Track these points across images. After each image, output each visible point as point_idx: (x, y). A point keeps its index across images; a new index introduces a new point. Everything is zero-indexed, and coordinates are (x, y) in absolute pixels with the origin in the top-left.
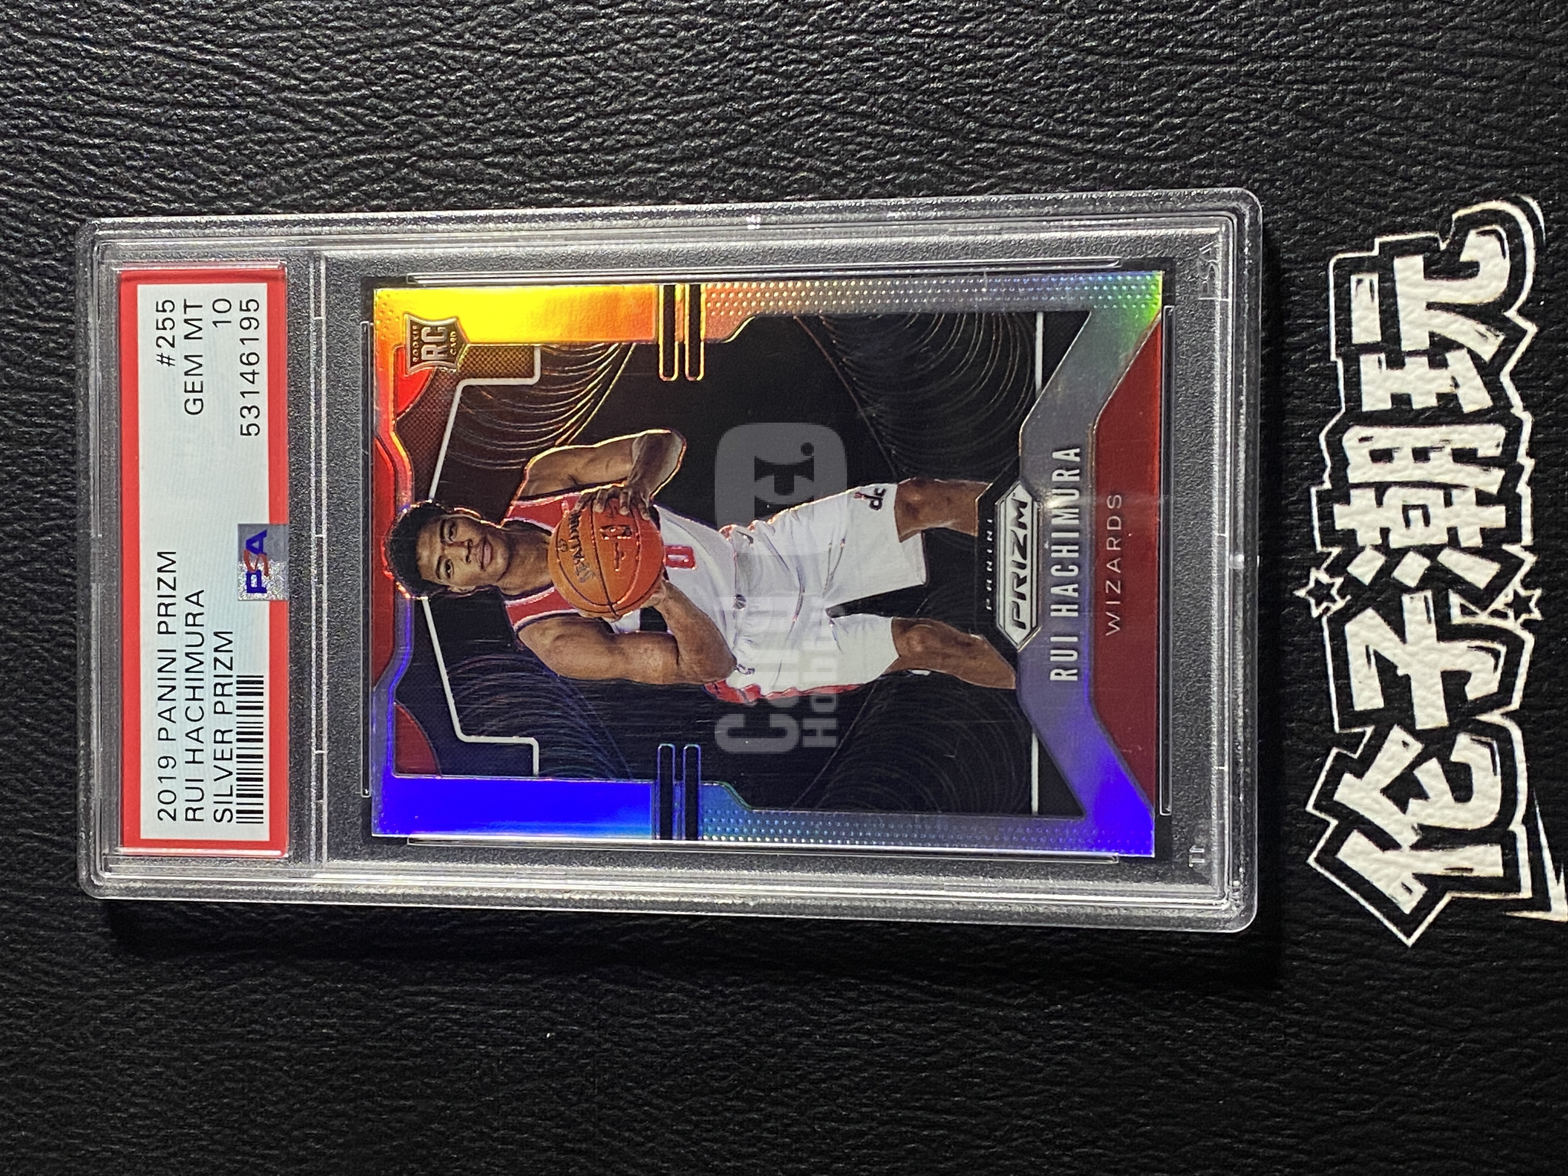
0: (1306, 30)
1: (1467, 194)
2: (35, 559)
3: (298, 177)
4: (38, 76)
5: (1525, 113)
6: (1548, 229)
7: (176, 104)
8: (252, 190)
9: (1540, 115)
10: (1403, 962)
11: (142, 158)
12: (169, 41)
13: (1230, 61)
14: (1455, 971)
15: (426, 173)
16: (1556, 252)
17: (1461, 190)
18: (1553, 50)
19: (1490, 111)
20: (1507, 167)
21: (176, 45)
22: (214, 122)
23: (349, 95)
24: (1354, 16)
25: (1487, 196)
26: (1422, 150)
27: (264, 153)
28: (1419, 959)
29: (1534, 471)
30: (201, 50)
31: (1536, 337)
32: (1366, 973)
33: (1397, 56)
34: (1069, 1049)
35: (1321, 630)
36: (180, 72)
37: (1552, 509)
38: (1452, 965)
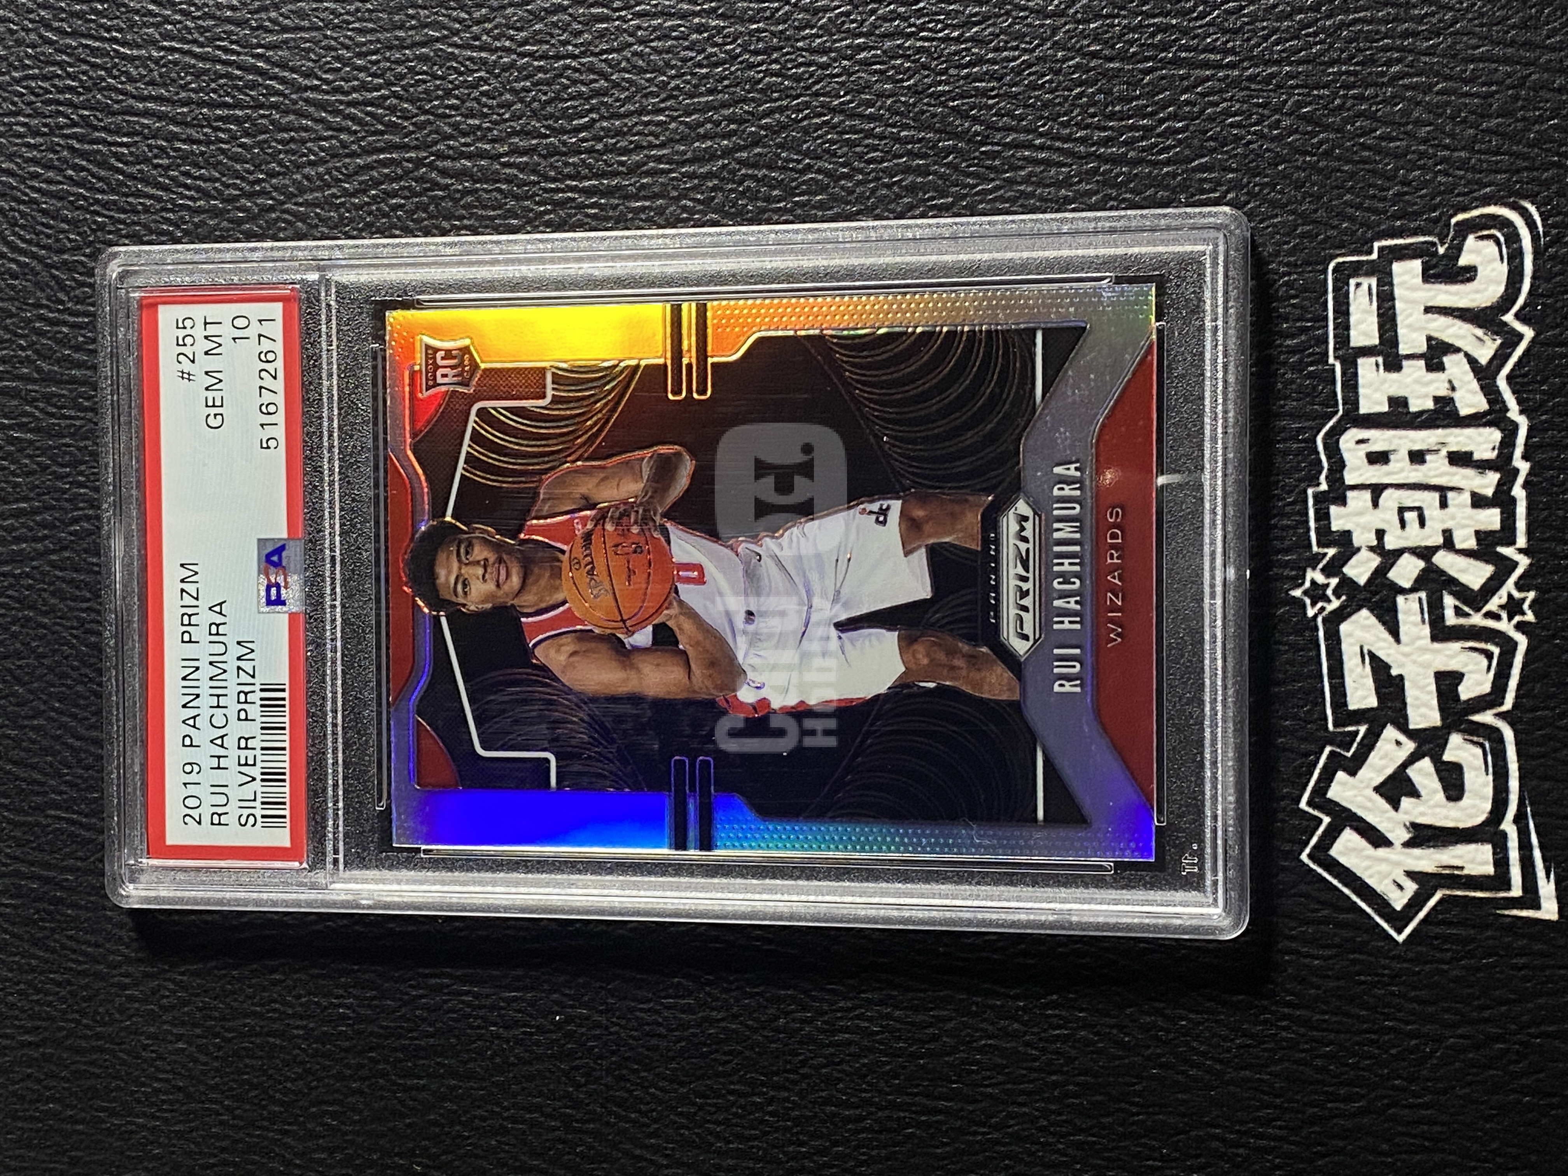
0: (1308, 35)
1: (1466, 200)
2: (65, 548)
3: (320, 176)
4: (69, 76)
5: (1524, 119)
6: (1546, 234)
7: (201, 104)
8: (276, 189)
9: (1540, 120)
10: (1393, 958)
11: (169, 157)
12: (195, 42)
13: (1232, 66)
14: (1445, 967)
15: (444, 172)
16: (1552, 258)
17: (1458, 195)
18: (1553, 56)
19: (1490, 116)
20: (1505, 172)
21: (202, 45)
22: (237, 121)
23: (369, 96)
24: (1355, 21)
25: (1487, 201)
26: (1422, 155)
27: (286, 152)
28: (1410, 955)
29: (1529, 475)
30: (226, 50)
31: (1533, 341)
32: (1357, 968)
33: (1399, 61)
34: (1065, 1039)
35: (1316, 629)
36: (205, 72)
37: (1546, 513)
38: (1442, 961)
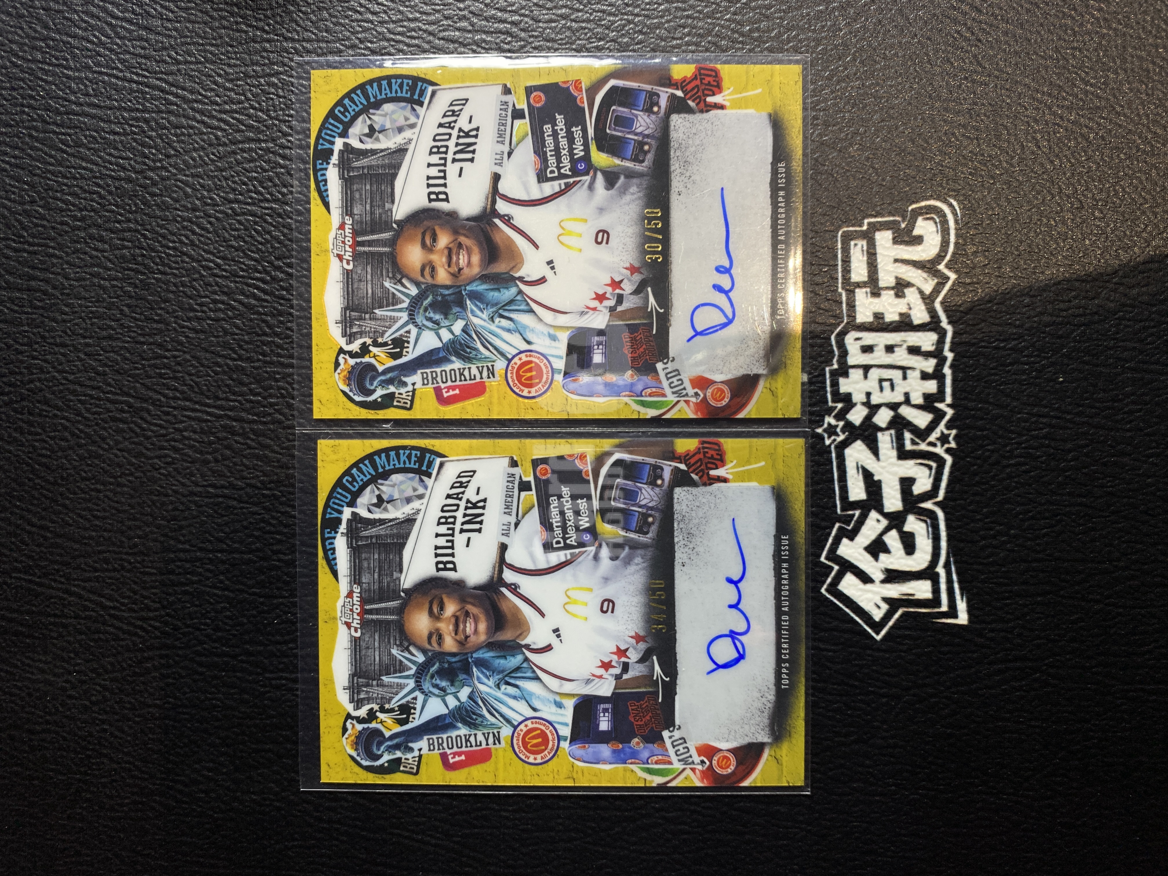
1: (918, 196)
3: (201, 158)
6: (962, 219)
7: (121, 109)
10: (874, 650)
14: (904, 654)
17: (913, 193)
22: (145, 120)
23: (235, 107)
25: (928, 197)
28: (884, 648)
29: (954, 360)
30: (139, 75)
31: (955, 281)
32: (853, 657)
35: (831, 452)
36: (124, 88)
37: (963, 383)
38: (901, 651)
